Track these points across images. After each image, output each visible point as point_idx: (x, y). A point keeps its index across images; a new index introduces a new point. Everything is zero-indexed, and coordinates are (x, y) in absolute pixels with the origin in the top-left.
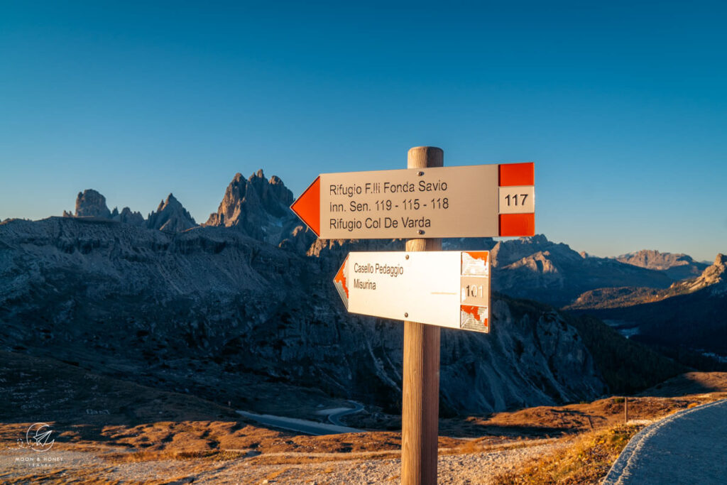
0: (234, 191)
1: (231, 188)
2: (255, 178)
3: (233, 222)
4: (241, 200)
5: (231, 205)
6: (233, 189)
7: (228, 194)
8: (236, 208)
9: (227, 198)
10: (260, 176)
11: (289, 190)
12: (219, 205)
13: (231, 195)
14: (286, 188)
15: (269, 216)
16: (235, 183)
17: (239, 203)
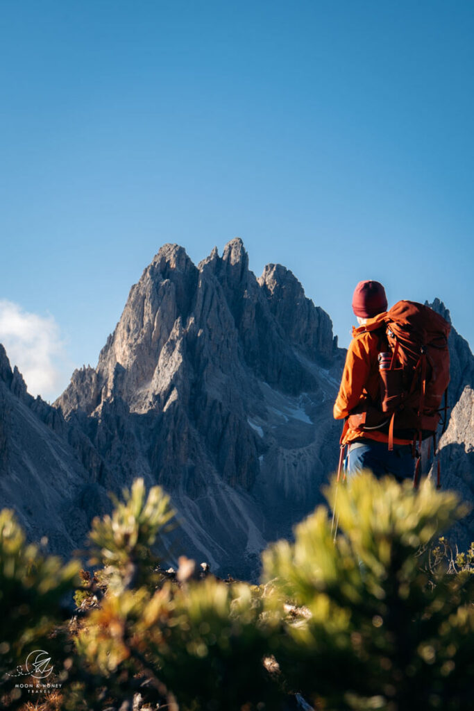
0: (158, 293)
1: (148, 284)
2: (218, 264)
3: (157, 397)
4: (184, 323)
5: (147, 341)
6: (156, 287)
7: (137, 304)
8: (164, 351)
9: (133, 317)
10: (235, 259)
11: (318, 309)
12: (105, 342)
13: (148, 308)
14: (310, 302)
15: (264, 386)
16: (161, 271)
17: (176, 332)
